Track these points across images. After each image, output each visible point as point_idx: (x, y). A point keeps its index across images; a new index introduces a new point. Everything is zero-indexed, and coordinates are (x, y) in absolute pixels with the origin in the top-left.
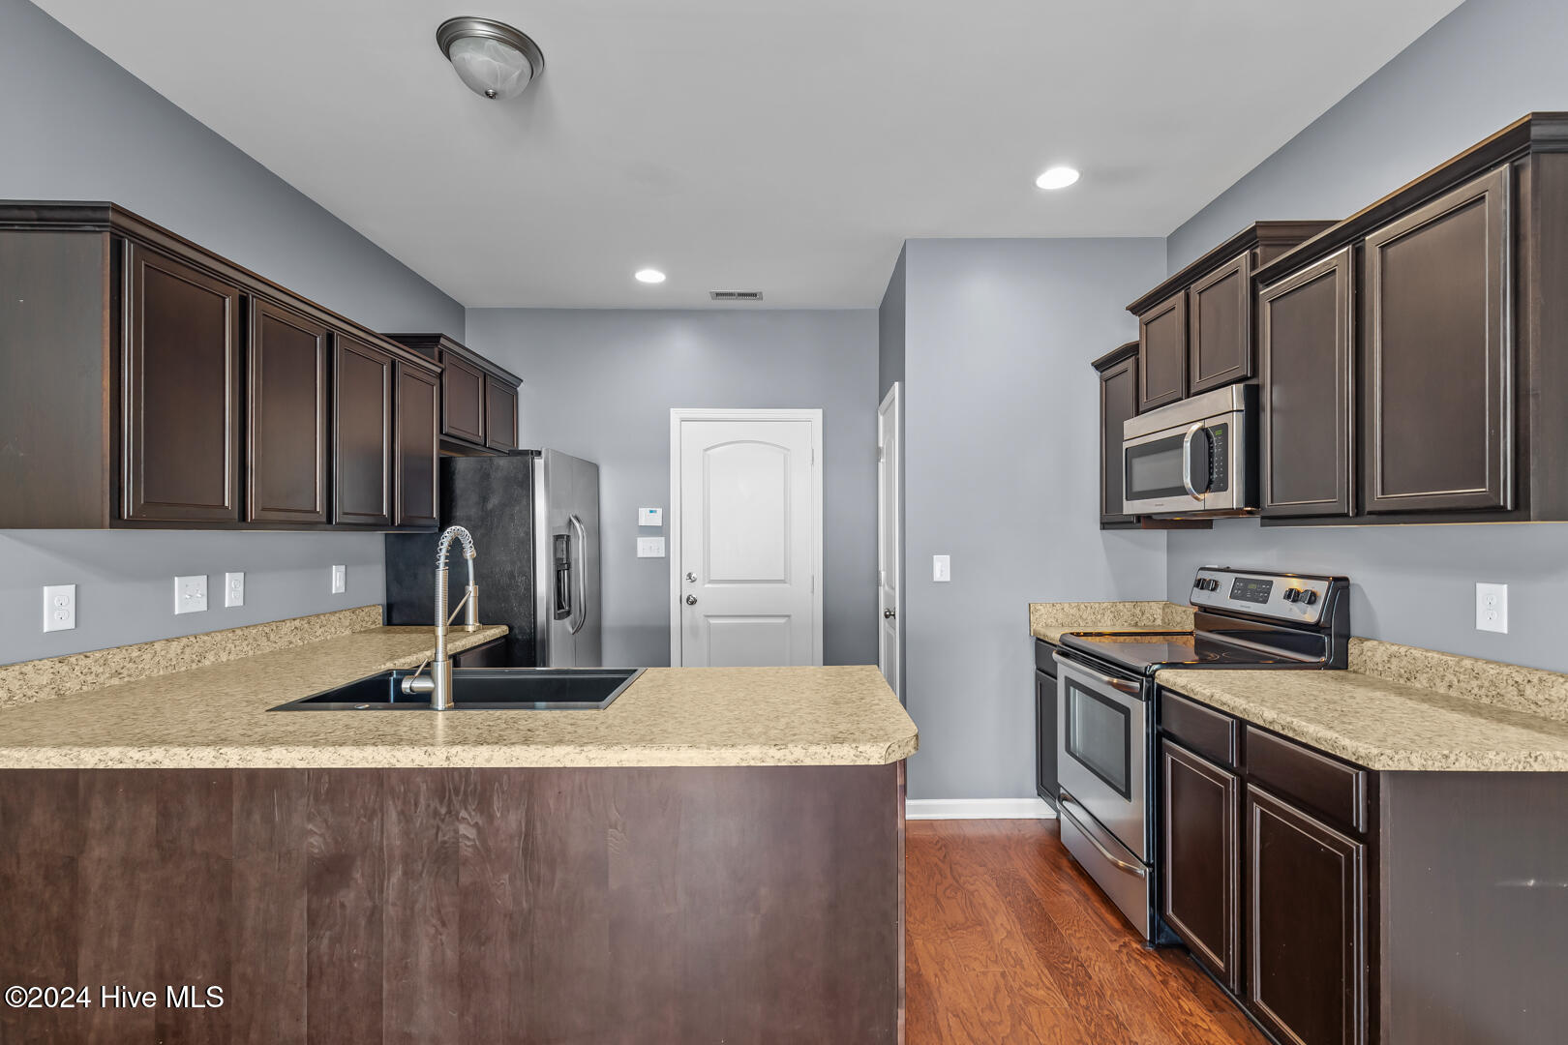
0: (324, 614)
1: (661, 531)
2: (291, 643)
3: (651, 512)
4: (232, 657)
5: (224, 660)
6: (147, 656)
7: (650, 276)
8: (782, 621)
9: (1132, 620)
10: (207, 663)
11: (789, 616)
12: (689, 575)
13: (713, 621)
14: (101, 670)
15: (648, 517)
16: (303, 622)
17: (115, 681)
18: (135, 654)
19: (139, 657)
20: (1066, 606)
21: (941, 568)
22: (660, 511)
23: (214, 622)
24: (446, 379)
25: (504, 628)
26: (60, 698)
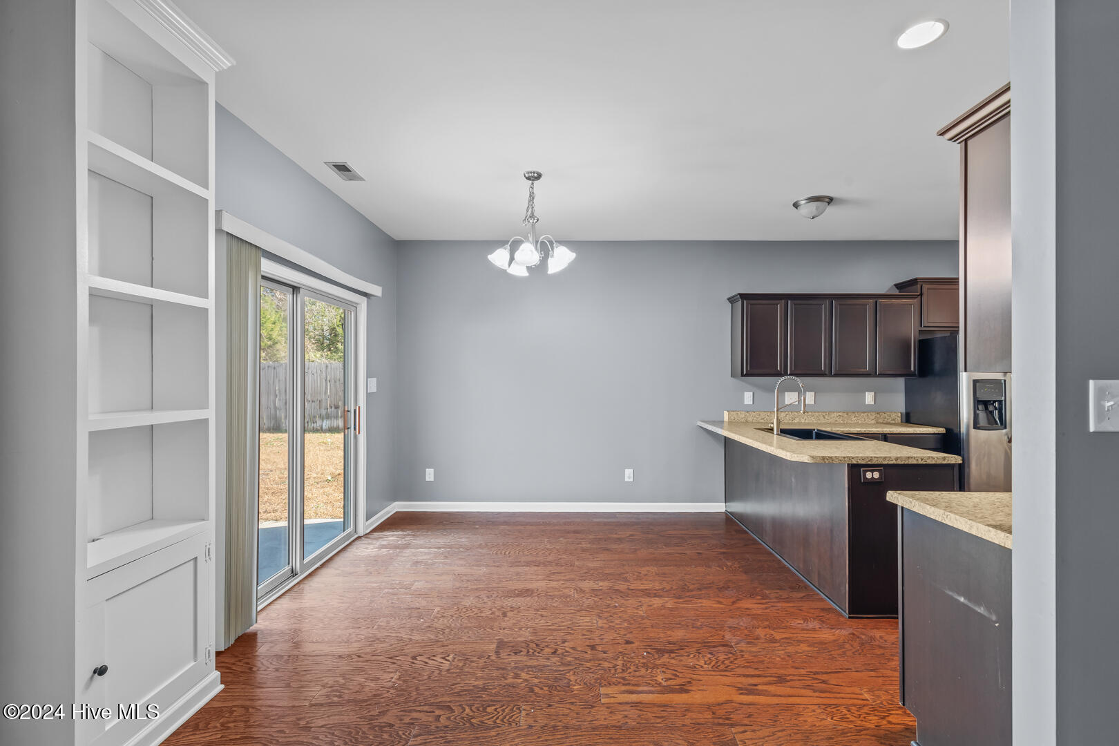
0: (858, 412)
4: (806, 421)
24: (924, 298)
25: (942, 430)
26: (747, 421)
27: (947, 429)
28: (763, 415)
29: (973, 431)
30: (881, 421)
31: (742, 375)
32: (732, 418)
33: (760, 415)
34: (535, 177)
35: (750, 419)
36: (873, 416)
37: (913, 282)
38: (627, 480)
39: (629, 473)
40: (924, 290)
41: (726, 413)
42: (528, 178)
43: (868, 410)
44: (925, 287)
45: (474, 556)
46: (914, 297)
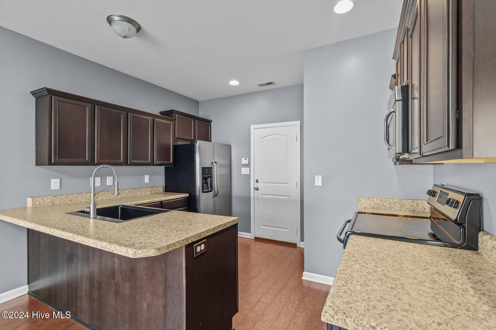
0: (141, 188)
1: (248, 165)
2: (128, 195)
3: (245, 159)
4: (107, 198)
5: (105, 199)
6: (80, 197)
7: (234, 83)
8: (286, 198)
9: (411, 208)
11: (288, 196)
12: (257, 180)
13: (264, 196)
14: (66, 199)
15: (244, 161)
16: (133, 190)
17: (70, 202)
18: (76, 196)
19: (77, 197)
20: (375, 199)
21: (318, 181)
22: (248, 159)
23: (102, 189)
24: (177, 122)
26: (54, 204)
27: (190, 194)
28: (70, 197)
30: (153, 192)
31: (50, 164)
32: (38, 203)
35: (57, 202)
36: (149, 190)
37: (172, 112)
43: (146, 186)
44: (177, 116)
46: (172, 120)
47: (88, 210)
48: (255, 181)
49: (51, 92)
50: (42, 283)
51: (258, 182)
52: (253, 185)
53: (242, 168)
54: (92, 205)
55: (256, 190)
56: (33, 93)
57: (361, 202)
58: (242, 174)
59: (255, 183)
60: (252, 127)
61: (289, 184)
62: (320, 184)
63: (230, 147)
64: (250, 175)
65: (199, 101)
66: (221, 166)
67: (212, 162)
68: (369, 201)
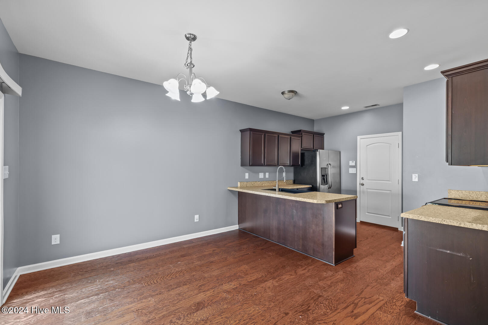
1: (355, 167)
6: (256, 183)
7: (345, 108)
8: (388, 192)
10: (263, 185)
11: (391, 191)
12: (362, 178)
13: (368, 190)
15: (352, 163)
17: (252, 186)
18: (254, 183)
21: (415, 178)
22: (354, 162)
23: (264, 179)
24: (303, 138)
25: (311, 186)
26: (247, 187)
27: (312, 186)
29: (321, 186)
30: (288, 183)
31: (250, 166)
32: (242, 184)
33: (251, 183)
34: (192, 38)
35: (248, 185)
37: (300, 131)
38: (195, 221)
39: (197, 217)
40: (303, 135)
41: (239, 183)
42: (188, 39)
44: (303, 133)
45: (133, 291)
46: (299, 137)
47: (275, 188)
48: (361, 178)
49: (251, 130)
50: (247, 225)
51: (364, 179)
52: (359, 181)
53: (350, 169)
54: (277, 185)
55: (362, 185)
56: (240, 130)
57: (451, 193)
58: (350, 173)
59: (361, 180)
60: (359, 138)
61: (391, 181)
62: (416, 180)
63: (340, 152)
64: (356, 174)
65: (314, 119)
66: (334, 167)
67: (328, 164)
68: (459, 193)
